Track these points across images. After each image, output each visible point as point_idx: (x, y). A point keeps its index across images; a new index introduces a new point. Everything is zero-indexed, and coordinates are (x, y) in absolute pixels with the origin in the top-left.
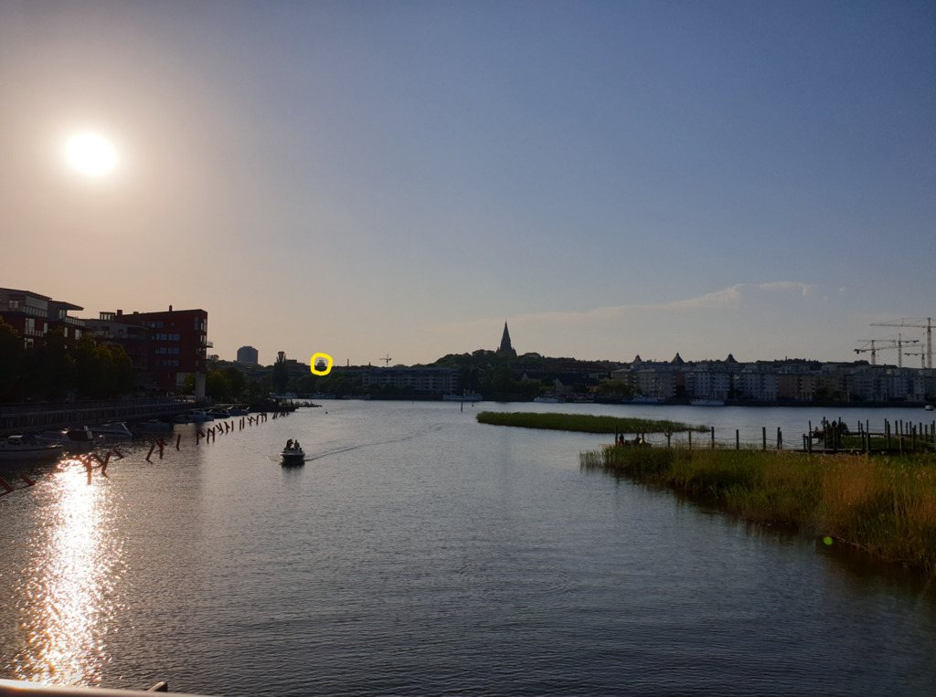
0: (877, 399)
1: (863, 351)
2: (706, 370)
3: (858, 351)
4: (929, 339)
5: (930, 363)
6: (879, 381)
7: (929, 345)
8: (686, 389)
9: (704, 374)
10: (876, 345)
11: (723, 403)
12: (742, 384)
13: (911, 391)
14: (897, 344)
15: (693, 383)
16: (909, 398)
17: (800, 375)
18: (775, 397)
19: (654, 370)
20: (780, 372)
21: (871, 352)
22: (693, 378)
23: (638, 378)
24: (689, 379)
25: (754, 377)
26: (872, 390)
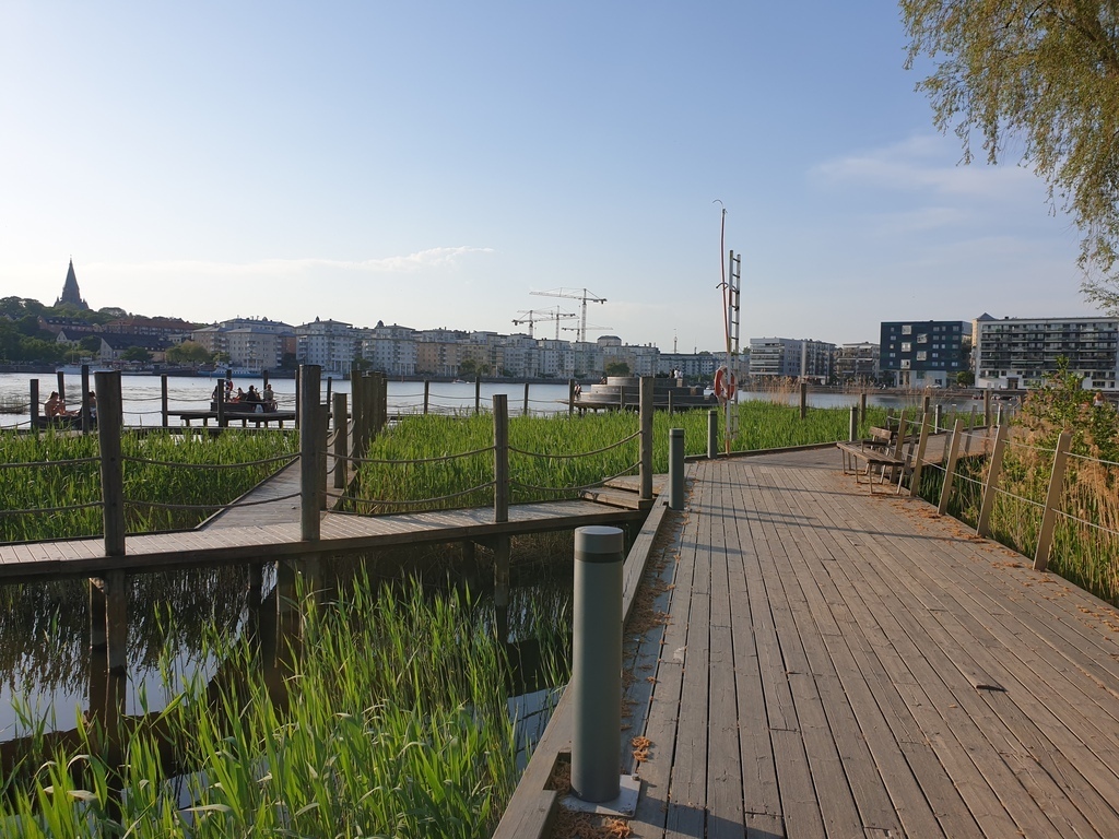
0: (528, 375)
1: (521, 322)
2: (323, 333)
3: (516, 322)
4: (584, 312)
5: (583, 338)
6: (530, 354)
7: (584, 319)
8: (297, 358)
9: (320, 338)
10: (535, 316)
11: (341, 377)
12: (372, 352)
13: (561, 366)
14: (555, 316)
15: (306, 349)
16: (560, 375)
17: (444, 344)
18: (412, 370)
19: (250, 330)
20: (421, 340)
21: (529, 323)
22: (306, 343)
23: (227, 341)
24: (300, 344)
25: (386, 343)
26: (522, 365)
